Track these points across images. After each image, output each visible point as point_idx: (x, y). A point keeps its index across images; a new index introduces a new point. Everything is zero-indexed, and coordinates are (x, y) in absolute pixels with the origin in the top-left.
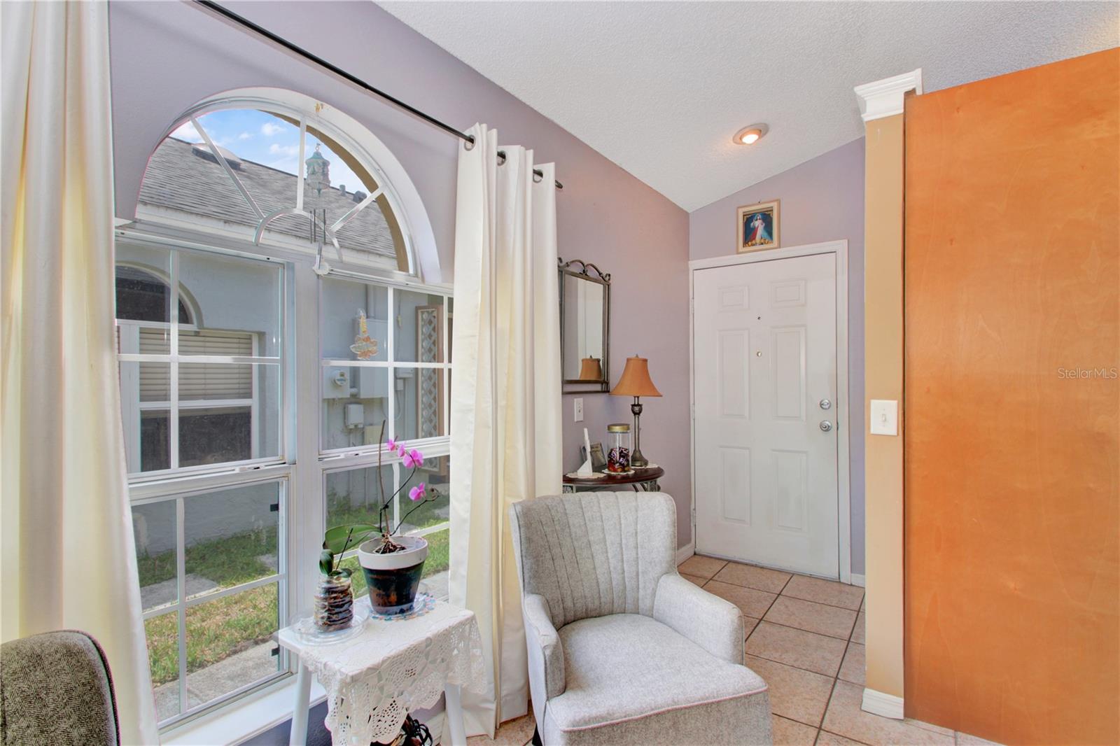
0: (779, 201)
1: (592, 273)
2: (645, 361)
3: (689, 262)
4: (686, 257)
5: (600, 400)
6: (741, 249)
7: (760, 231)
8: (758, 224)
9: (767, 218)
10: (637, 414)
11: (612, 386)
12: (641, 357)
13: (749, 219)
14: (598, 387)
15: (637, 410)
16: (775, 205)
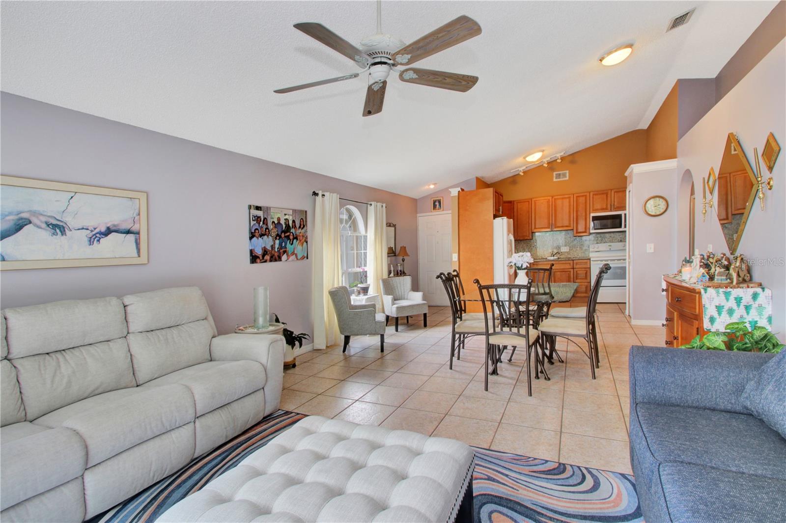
0: (443, 197)
1: (392, 225)
2: (405, 247)
3: (418, 215)
4: (416, 212)
5: (394, 258)
6: (432, 211)
7: (438, 206)
8: (437, 203)
9: (439, 202)
10: (403, 261)
11: (397, 254)
12: (404, 246)
13: (434, 202)
14: (393, 255)
15: (403, 260)
16: (442, 198)
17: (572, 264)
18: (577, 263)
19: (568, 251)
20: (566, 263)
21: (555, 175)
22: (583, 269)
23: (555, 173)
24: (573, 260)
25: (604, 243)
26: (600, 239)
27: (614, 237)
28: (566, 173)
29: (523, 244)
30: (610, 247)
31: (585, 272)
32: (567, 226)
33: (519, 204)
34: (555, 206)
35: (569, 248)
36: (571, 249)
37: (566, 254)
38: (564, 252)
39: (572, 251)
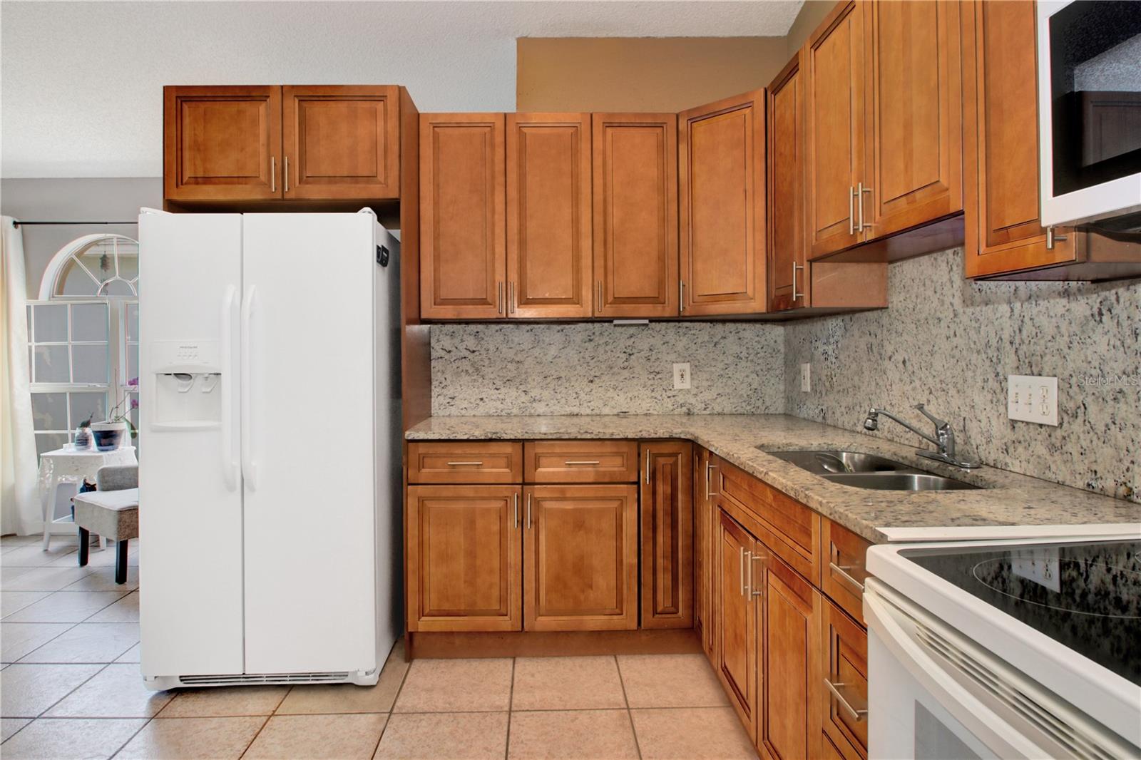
19: (1053, 418)
35: (1064, 396)
36: (1071, 405)
37: (1041, 450)
38: (1028, 423)
39: (1077, 426)
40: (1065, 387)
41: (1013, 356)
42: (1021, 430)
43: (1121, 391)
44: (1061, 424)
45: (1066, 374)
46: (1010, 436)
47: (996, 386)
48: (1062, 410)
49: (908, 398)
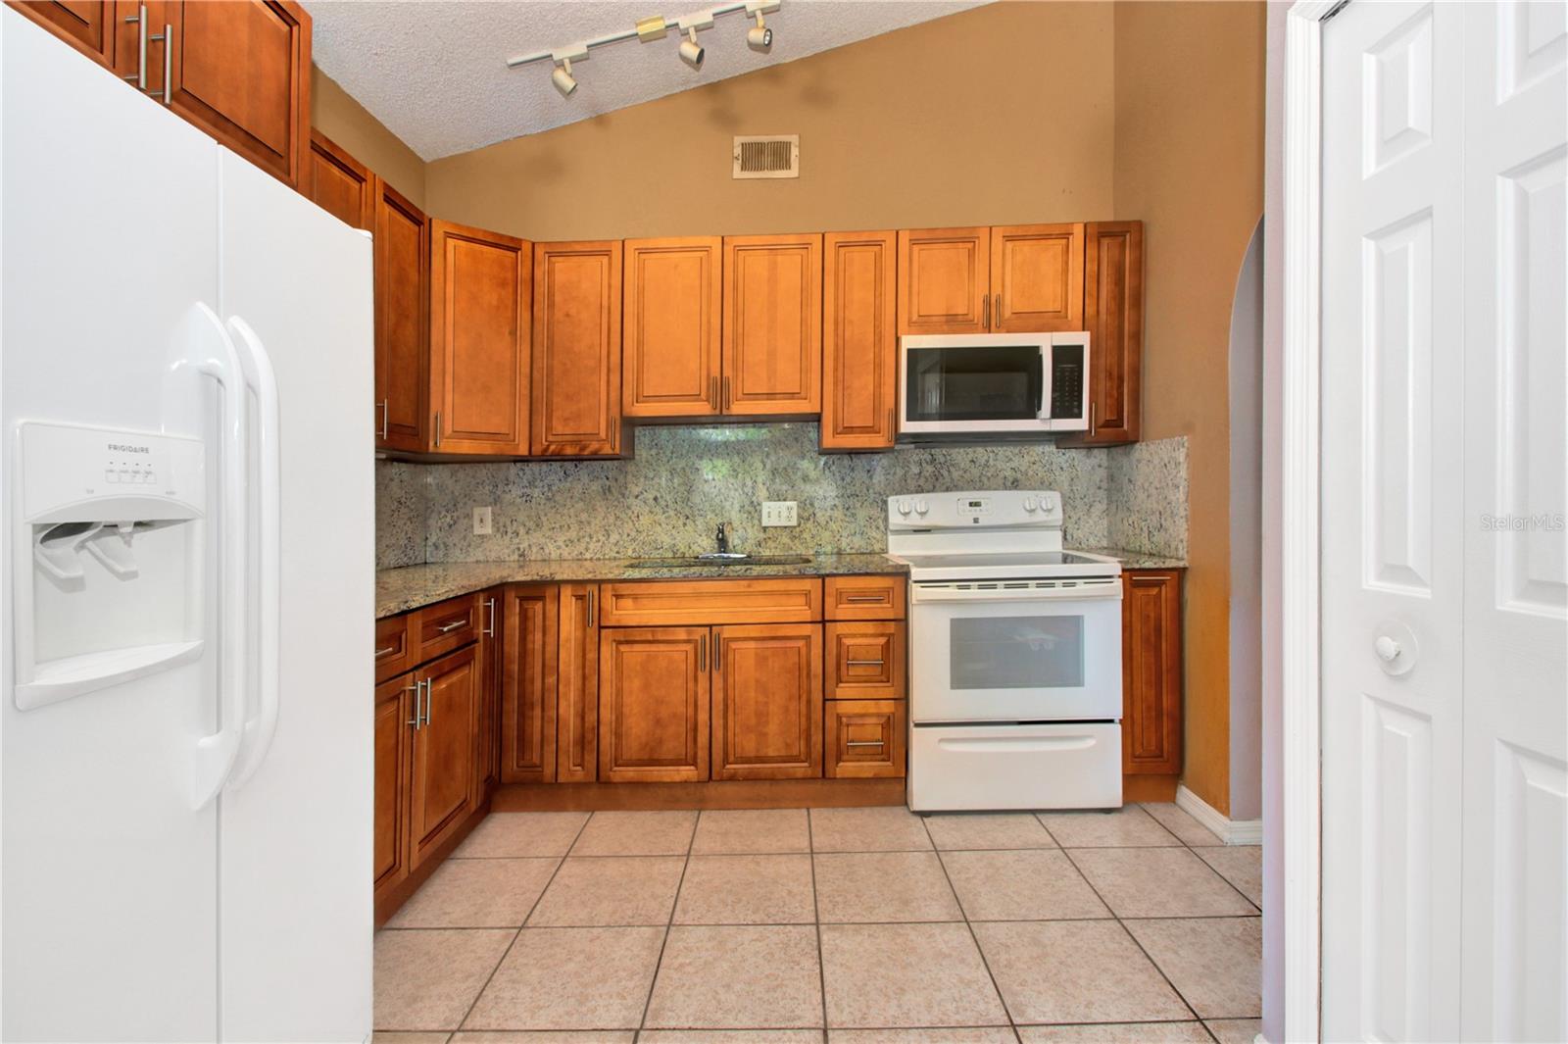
17: (816, 596)
18: (840, 596)
19: (794, 523)
20: (787, 593)
21: (738, 151)
22: (870, 628)
23: (738, 140)
24: (823, 577)
25: (947, 490)
26: (929, 469)
27: (987, 465)
28: (788, 145)
29: (585, 479)
30: (975, 512)
31: (882, 640)
32: (792, 396)
33: (560, 264)
34: (735, 288)
35: (800, 511)
36: (806, 514)
37: (785, 540)
38: (776, 527)
39: (810, 525)
40: (802, 506)
41: (765, 491)
42: (769, 533)
43: (835, 505)
44: (799, 525)
45: (803, 499)
46: (762, 535)
47: (751, 509)
48: (800, 517)
49: (660, 525)
